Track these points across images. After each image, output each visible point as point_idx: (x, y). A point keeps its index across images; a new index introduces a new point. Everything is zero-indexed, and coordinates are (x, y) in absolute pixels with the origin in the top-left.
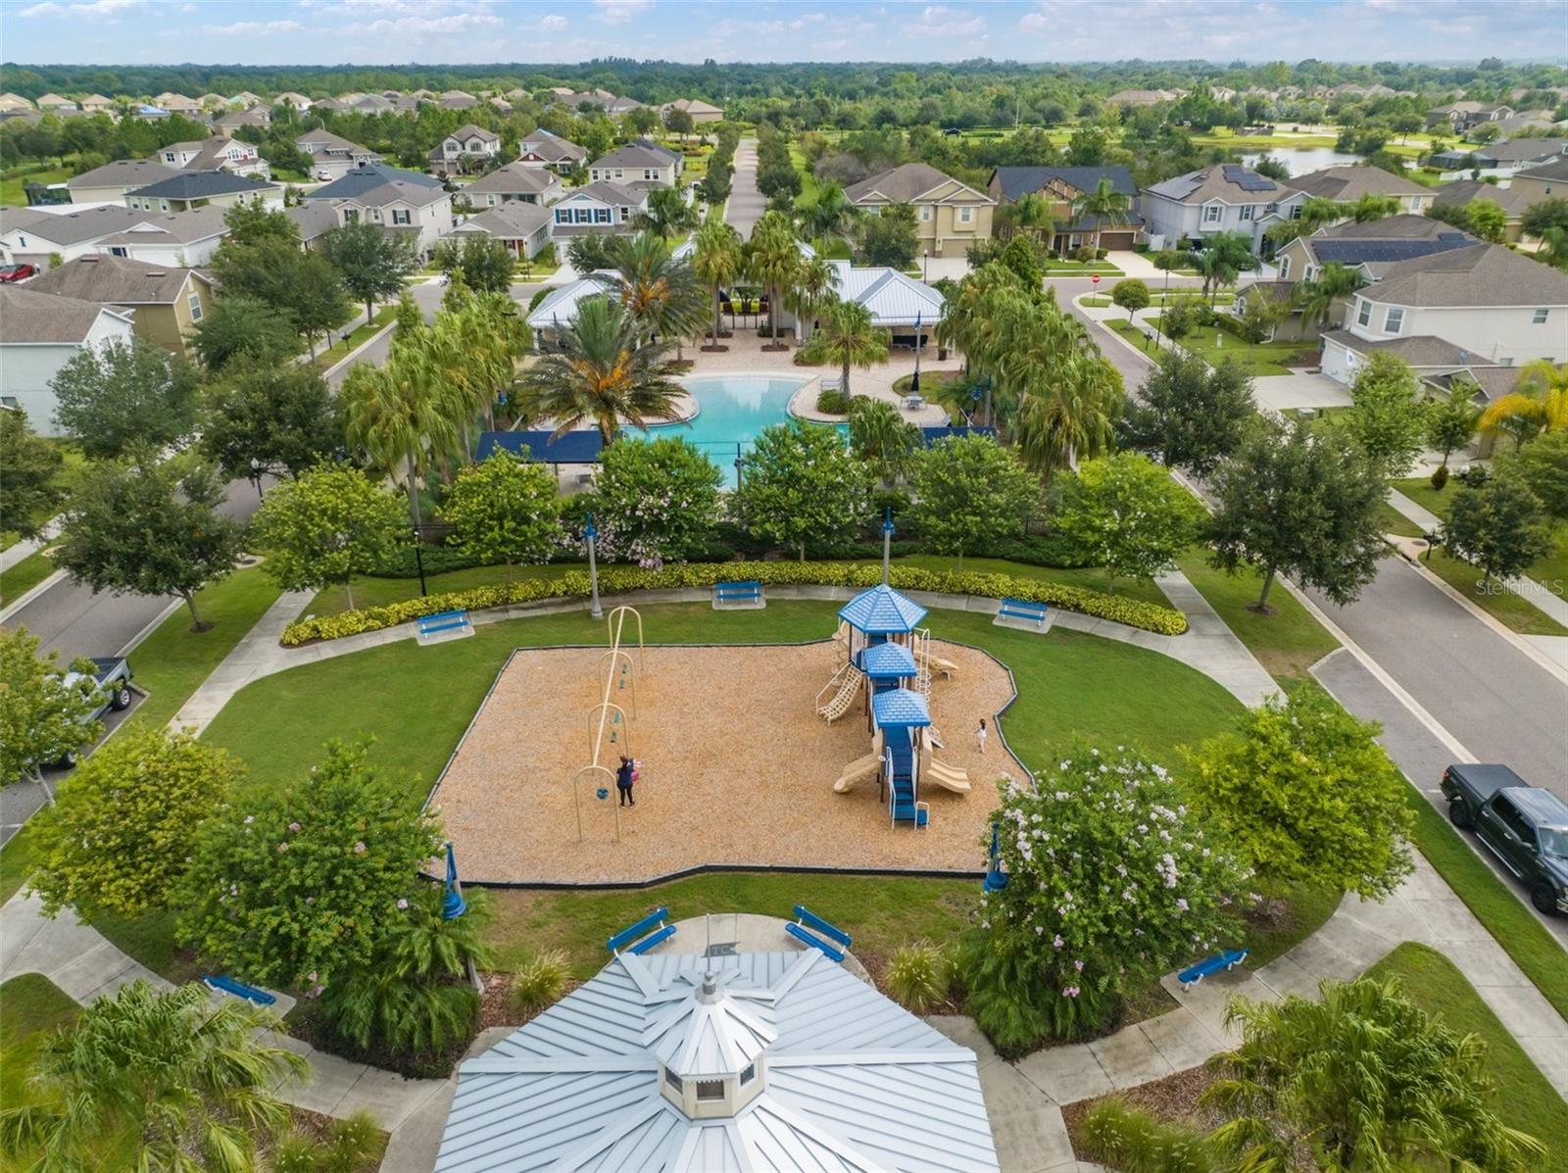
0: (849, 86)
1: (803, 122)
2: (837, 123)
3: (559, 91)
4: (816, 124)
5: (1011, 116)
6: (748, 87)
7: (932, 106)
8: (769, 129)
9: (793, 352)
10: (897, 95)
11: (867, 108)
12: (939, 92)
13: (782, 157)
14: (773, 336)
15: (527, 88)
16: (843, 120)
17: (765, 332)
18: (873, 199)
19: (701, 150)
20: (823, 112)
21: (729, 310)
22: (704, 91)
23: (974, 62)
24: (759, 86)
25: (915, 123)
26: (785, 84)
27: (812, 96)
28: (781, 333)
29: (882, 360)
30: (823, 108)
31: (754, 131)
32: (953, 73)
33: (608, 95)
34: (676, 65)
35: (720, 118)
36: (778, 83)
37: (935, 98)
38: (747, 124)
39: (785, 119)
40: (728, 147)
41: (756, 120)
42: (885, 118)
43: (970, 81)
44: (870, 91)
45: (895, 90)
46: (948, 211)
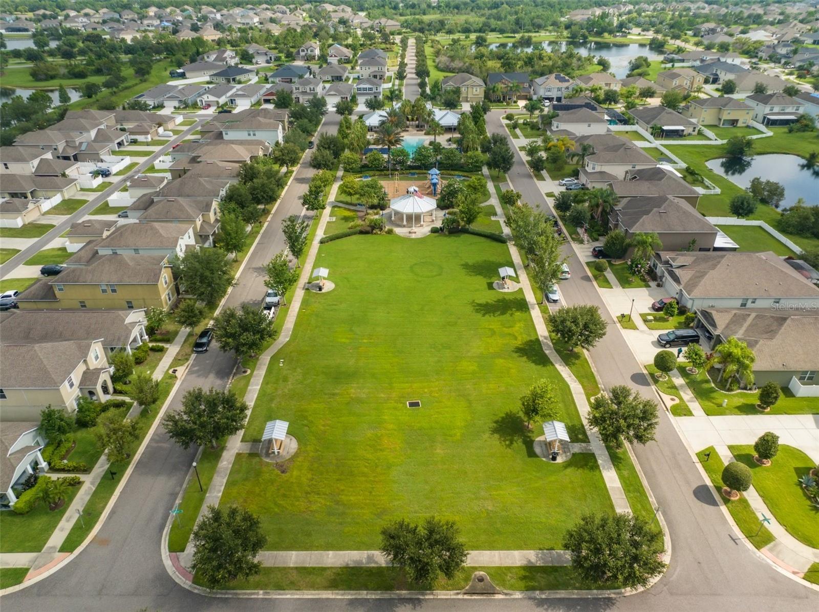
1: (433, 33)
2: (447, 33)
3: (326, 7)
4: (439, 31)
5: (519, 30)
9: (424, 132)
13: (424, 61)
14: (419, 127)
16: (450, 32)
17: (417, 126)
18: (449, 85)
19: (393, 48)
21: (408, 119)
25: (480, 31)
28: (421, 127)
29: (443, 134)
31: (414, 36)
35: (399, 27)
39: (426, 32)
41: (414, 30)
46: (471, 89)
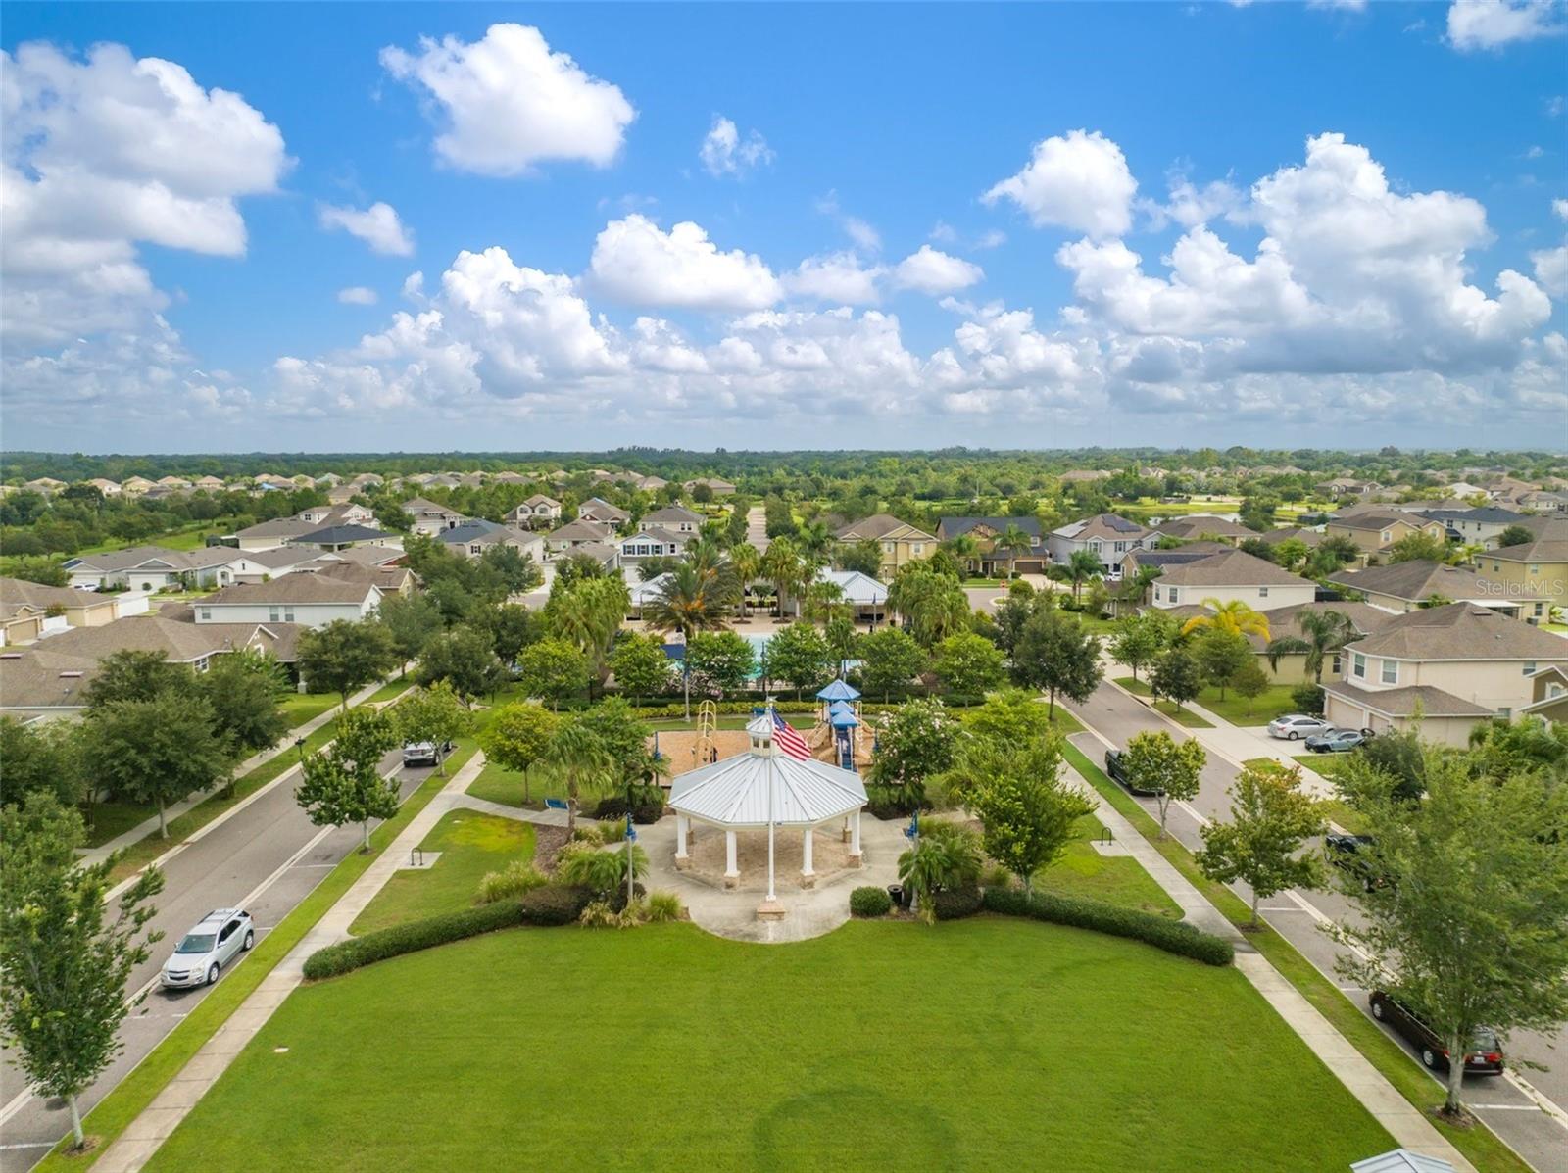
0: (842, 468)
1: (801, 494)
2: (829, 495)
3: (598, 473)
4: (813, 496)
5: (972, 489)
6: (755, 470)
7: (908, 483)
8: (773, 498)
9: (794, 623)
10: (881, 475)
11: (855, 484)
12: (917, 473)
13: (785, 514)
14: (781, 616)
15: (568, 470)
16: (835, 493)
17: (774, 615)
18: (851, 538)
19: (720, 514)
20: (818, 487)
21: (750, 604)
22: (718, 473)
23: (953, 450)
24: (764, 469)
25: (894, 495)
26: (787, 467)
27: (810, 476)
28: (786, 613)
30: (818, 485)
31: (762, 502)
32: (931, 458)
33: (639, 476)
34: (690, 453)
35: (734, 492)
36: (780, 466)
37: (913, 478)
38: (756, 497)
39: (787, 492)
40: (742, 510)
41: (764, 493)
42: (868, 491)
43: (943, 464)
44: (858, 472)
45: (880, 472)
46: (905, 546)
